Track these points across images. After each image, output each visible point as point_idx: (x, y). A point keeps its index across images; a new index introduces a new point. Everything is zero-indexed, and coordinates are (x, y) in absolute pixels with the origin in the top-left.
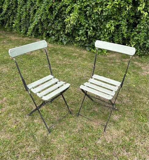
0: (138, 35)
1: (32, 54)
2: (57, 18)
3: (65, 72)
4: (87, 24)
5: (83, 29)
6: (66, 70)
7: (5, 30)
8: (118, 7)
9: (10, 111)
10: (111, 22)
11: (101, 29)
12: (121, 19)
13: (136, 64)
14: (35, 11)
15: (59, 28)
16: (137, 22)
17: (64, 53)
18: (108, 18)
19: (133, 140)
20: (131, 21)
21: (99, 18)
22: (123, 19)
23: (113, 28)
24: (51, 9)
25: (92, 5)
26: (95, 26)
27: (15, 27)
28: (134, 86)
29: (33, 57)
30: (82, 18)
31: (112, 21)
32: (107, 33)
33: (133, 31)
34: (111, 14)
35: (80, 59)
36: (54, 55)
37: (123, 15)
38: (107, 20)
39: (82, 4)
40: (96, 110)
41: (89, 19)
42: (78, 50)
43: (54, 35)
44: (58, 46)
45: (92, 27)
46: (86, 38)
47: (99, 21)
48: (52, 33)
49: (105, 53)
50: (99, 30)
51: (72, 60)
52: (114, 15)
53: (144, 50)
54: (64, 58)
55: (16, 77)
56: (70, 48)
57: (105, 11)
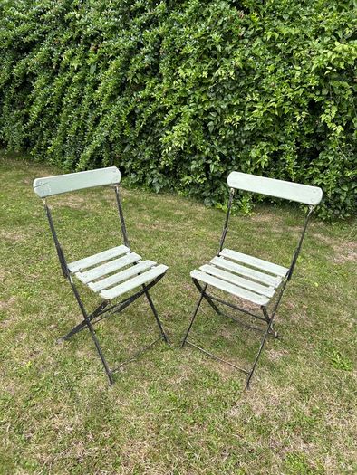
0: (321, 175)
1: (83, 209)
2: (144, 135)
3: (155, 247)
4: (209, 150)
5: (200, 159)
6: (158, 244)
7: (30, 158)
8: (277, 113)
9: (22, 327)
10: (261, 146)
11: (238, 160)
12: (283, 139)
13: (318, 239)
14: (97, 120)
15: (147, 157)
16: (318, 148)
17: (156, 208)
18: (254, 138)
19: (321, 414)
20: (307, 145)
21: (235, 137)
22: (287, 139)
23: (266, 157)
24: (132, 117)
25: (222, 109)
26: (225, 152)
27: (52, 153)
28: (317, 285)
29: (87, 213)
30: (197, 135)
31: (264, 144)
32: (252, 169)
33: (312, 166)
34: (261, 129)
35: (189, 222)
36: (133, 211)
37: (288, 131)
38: (252, 140)
39: (200, 107)
40: (228, 336)
41: (213, 138)
42: (186, 205)
43: (135, 173)
44: (143, 195)
45: (220, 154)
46: (205, 179)
47: (236, 142)
48: (131, 166)
49: (247, 212)
50: (233, 163)
51: (173, 224)
52: (267, 131)
53: (337, 208)
54: (155, 218)
55: (43, 254)
56: (168, 200)
57: (249, 122)
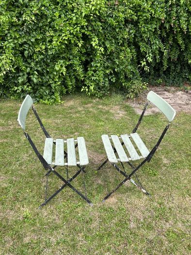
0: (95, 75)
4: (29, 69)
5: (24, 75)
8: (66, 42)
10: (60, 63)
11: (48, 72)
12: (71, 57)
16: (89, 60)
18: (55, 58)
20: (84, 59)
21: (43, 59)
22: (73, 57)
23: (64, 69)
25: (32, 42)
26: (40, 69)
30: (18, 60)
31: (62, 61)
32: (57, 77)
34: (58, 52)
38: (53, 59)
39: (16, 41)
41: (29, 61)
45: (37, 71)
46: (30, 87)
47: (44, 62)
49: (60, 101)
50: (45, 74)
52: (62, 53)
57: (50, 49)
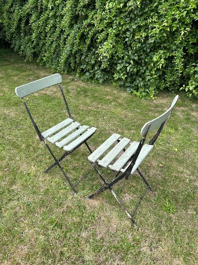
1: (54, 95)
4: (126, 57)
5: (122, 63)
8: (169, 30)
10: (160, 53)
11: (146, 63)
12: (174, 48)
15: (93, 62)
18: (155, 48)
21: (143, 48)
22: (178, 47)
23: (163, 61)
25: (133, 29)
26: (136, 58)
30: (120, 47)
31: (162, 52)
32: (155, 69)
33: (193, 66)
34: (159, 41)
36: (82, 97)
37: (177, 42)
39: (120, 28)
41: (129, 49)
45: (134, 60)
46: (126, 76)
47: (144, 51)
49: (152, 96)
50: (143, 65)
52: (164, 42)
54: (93, 101)
56: (106, 89)
57: (152, 37)
